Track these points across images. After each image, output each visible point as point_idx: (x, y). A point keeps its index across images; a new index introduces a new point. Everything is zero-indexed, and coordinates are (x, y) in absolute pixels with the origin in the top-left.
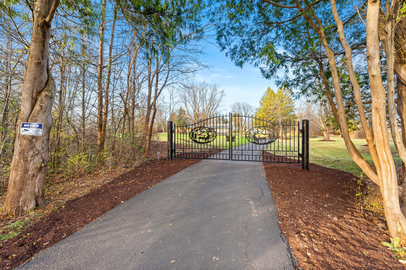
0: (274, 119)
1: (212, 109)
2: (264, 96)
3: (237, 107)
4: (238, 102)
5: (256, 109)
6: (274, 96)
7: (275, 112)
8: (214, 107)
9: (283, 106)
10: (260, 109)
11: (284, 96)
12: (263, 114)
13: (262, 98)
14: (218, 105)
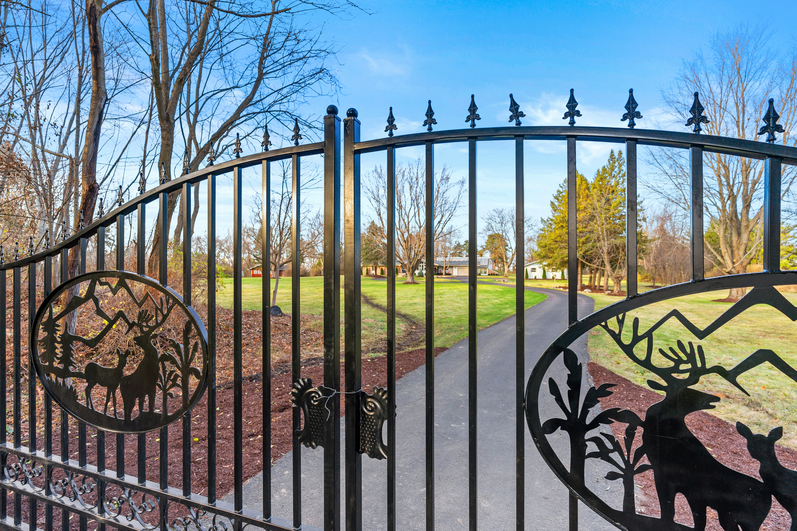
0: (590, 245)
1: (439, 222)
2: (561, 190)
3: (498, 220)
4: (500, 209)
5: (542, 220)
6: (588, 189)
7: (589, 228)
8: (444, 220)
9: (611, 213)
10: (552, 220)
11: (614, 188)
12: (558, 232)
13: (556, 193)
14: (451, 215)
